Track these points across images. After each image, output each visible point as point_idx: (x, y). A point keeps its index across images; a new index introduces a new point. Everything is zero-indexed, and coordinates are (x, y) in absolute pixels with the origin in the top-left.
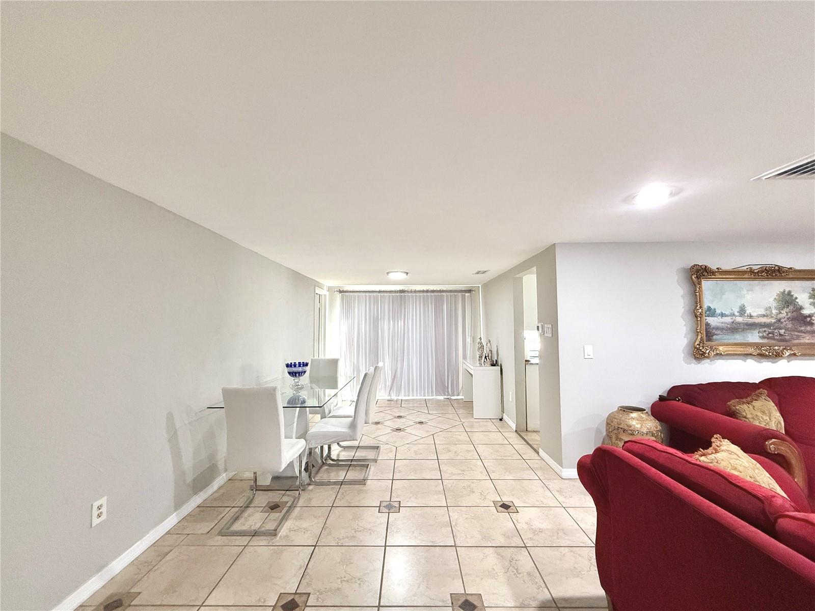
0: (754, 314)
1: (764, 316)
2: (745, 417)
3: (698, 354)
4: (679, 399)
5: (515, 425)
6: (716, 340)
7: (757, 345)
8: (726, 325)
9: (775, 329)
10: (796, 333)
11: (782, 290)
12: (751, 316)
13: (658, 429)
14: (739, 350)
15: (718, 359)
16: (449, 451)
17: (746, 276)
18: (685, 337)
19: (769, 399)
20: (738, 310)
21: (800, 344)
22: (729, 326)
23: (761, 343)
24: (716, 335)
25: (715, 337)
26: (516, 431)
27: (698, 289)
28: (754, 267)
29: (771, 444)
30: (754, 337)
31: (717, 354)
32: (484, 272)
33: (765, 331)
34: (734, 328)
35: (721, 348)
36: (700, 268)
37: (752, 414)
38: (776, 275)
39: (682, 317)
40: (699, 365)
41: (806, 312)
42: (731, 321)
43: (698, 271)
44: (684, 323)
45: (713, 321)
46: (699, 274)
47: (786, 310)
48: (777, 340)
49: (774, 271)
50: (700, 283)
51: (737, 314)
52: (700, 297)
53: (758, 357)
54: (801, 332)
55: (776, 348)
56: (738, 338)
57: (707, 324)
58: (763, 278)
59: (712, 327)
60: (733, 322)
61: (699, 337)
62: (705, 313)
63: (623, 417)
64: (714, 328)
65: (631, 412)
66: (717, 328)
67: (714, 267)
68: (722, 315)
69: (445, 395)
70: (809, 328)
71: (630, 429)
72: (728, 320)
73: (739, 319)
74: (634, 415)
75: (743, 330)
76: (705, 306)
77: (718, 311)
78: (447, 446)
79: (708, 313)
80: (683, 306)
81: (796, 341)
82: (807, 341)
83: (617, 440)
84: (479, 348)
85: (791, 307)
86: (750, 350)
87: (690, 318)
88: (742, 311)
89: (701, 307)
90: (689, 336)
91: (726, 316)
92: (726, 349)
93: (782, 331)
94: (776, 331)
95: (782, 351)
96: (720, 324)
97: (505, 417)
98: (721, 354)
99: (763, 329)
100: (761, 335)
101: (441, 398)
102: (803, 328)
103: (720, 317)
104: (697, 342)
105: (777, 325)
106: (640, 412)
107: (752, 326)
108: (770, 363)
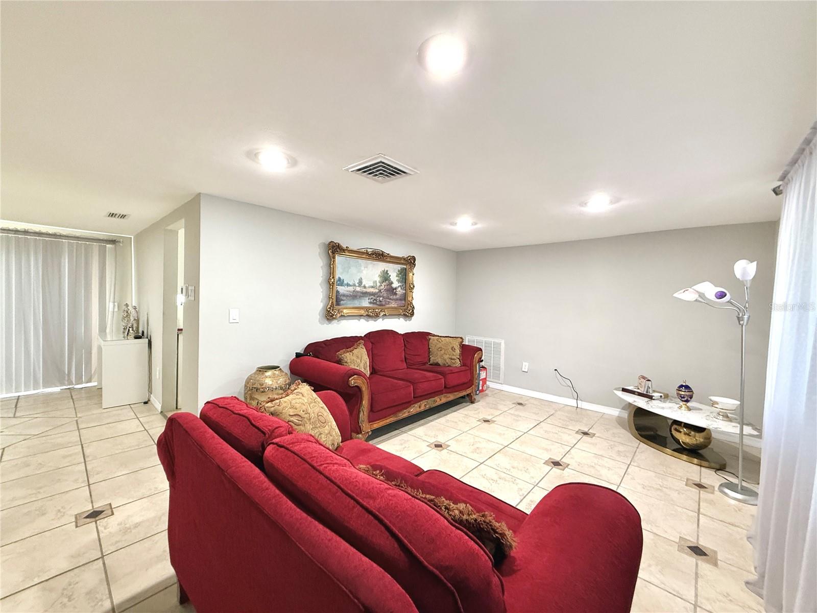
0: (367, 286)
1: (372, 287)
2: (346, 362)
3: (330, 315)
4: (310, 355)
5: (161, 405)
6: (343, 304)
7: (367, 309)
8: (350, 293)
9: (377, 297)
10: (388, 300)
11: (383, 270)
12: (365, 287)
13: (287, 383)
14: (356, 312)
15: (342, 320)
16: (28, 465)
17: (364, 256)
18: (321, 302)
19: (364, 347)
20: (358, 281)
21: (388, 308)
22: (351, 294)
23: (369, 307)
24: (343, 300)
25: (342, 302)
26: (162, 412)
27: (332, 262)
28: (369, 250)
29: (352, 380)
30: (365, 303)
31: (342, 315)
32: (123, 216)
33: (372, 298)
34: (355, 296)
35: (345, 311)
36: (335, 245)
37: (350, 359)
38: (381, 258)
39: (320, 284)
40: (330, 325)
41: (394, 286)
42: (353, 290)
43: (333, 247)
44: (321, 290)
45: (342, 289)
46: (334, 249)
47: (384, 284)
48: (378, 305)
49: (379, 255)
50: (334, 258)
51: (357, 285)
52: (333, 269)
53: (367, 317)
54: (390, 299)
55: (377, 310)
56: (357, 303)
57: (338, 292)
58: (374, 259)
59: (340, 294)
60: (354, 291)
61: (331, 302)
62: (337, 283)
63: (260, 377)
64: (342, 295)
65: (266, 371)
66: (344, 295)
67: (344, 246)
68: (348, 285)
69: (62, 384)
70: (394, 297)
71: (263, 387)
72: (351, 289)
73: (358, 289)
74: (269, 373)
75: (360, 297)
76: (337, 277)
77: (345, 282)
78: (25, 459)
79: (338, 282)
80: (321, 275)
81: (388, 306)
82: (393, 306)
83: (250, 400)
84: (124, 318)
85: (387, 282)
86: (362, 312)
87: (325, 286)
88: (360, 282)
89: (333, 277)
90: (324, 301)
91: (351, 286)
92: (348, 312)
93: (381, 298)
94: (378, 298)
95: (379, 313)
96: (346, 292)
97: (153, 398)
98: (344, 316)
99: (371, 297)
100: (370, 301)
101: (57, 389)
102: (392, 297)
103: (346, 287)
104: (329, 306)
105: (379, 294)
106: (273, 370)
107: (365, 294)
108: (373, 321)
